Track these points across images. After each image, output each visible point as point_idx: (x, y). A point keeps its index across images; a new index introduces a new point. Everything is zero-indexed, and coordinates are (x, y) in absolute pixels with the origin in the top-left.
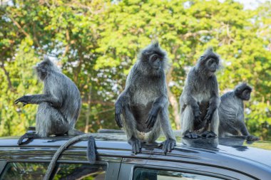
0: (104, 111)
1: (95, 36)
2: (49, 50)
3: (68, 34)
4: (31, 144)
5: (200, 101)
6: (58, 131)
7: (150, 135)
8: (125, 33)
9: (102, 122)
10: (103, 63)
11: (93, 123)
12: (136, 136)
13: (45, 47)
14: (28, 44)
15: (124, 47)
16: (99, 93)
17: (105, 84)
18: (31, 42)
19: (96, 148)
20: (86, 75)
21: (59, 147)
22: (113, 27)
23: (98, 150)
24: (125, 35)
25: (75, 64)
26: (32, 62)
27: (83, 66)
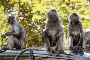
0: (34, 38)
1: (31, 6)
2: (10, 12)
3: (18, 5)
4: (5, 52)
5: (76, 35)
6: (17, 47)
7: (55, 48)
8: (44, 4)
9: (33, 43)
10: (35, 18)
11: (30, 43)
12: (50, 49)
13: (9, 11)
14: (2, 9)
15: (44, 11)
16: (32, 30)
17: (35, 27)
18: (3, 9)
19: (33, 54)
20: (26, 23)
21: (18, 53)
22: (39, 2)
23: (34, 55)
24: (44, 5)
25: (22, 18)
26: (4, 17)
27: (25, 19)
